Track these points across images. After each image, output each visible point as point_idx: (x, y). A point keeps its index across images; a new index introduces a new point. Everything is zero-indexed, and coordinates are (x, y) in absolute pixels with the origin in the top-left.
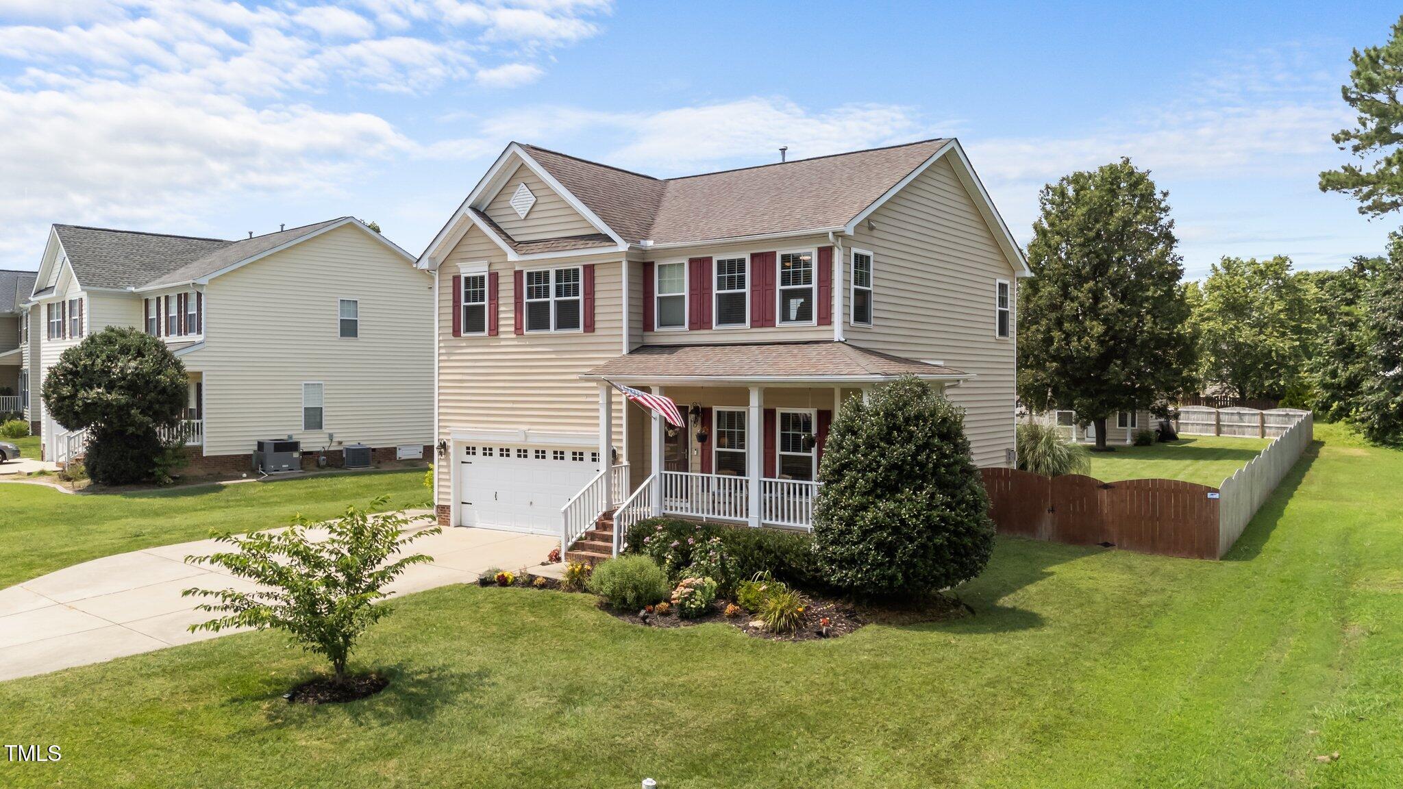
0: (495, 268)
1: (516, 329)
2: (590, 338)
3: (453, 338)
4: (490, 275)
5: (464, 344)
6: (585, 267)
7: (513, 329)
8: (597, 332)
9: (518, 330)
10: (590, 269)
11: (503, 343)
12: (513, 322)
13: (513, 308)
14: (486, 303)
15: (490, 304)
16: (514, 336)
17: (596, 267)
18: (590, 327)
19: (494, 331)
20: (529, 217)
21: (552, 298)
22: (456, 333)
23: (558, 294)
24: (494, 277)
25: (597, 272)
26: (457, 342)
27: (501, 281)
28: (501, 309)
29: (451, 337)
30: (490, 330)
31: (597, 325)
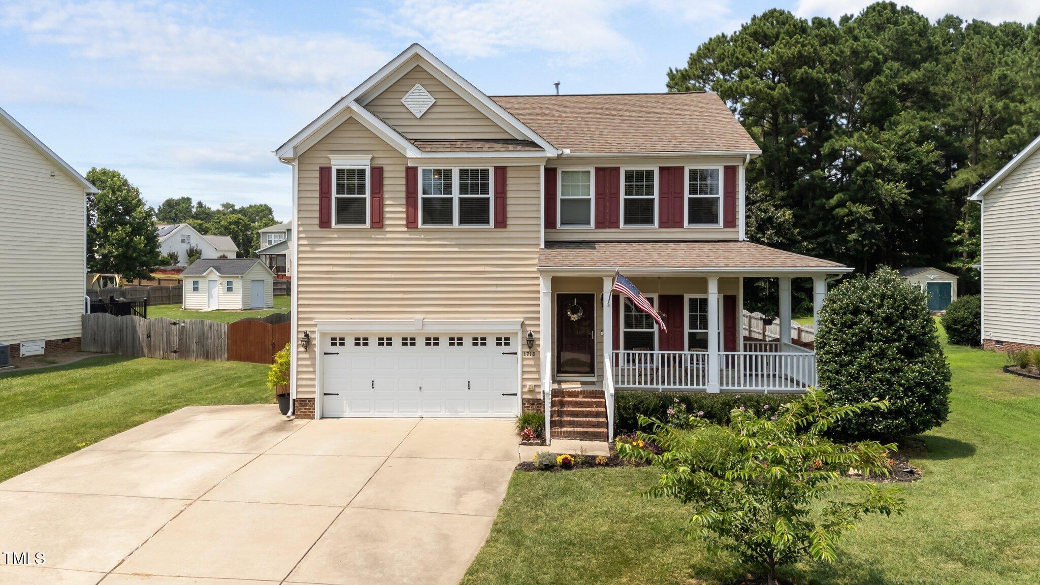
0: (379, 163)
1: (408, 222)
2: (501, 233)
3: (319, 229)
4: (373, 169)
5: (336, 236)
6: (496, 168)
7: (404, 222)
8: (509, 228)
9: (411, 223)
10: (501, 172)
11: (388, 236)
12: (404, 216)
13: (404, 202)
14: (368, 195)
15: (372, 197)
16: (406, 229)
17: (508, 169)
18: (501, 223)
19: (378, 223)
20: (425, 117)
21: (456, 195)
22: (324, 223)
23: (463, 189)
24: (378, 173)
25: (509, 174)
26: (325, 233)
27: (386, 175)
28: (387, 202)
29: (317, 228)
30: (372, 222)
31: (509, 222)
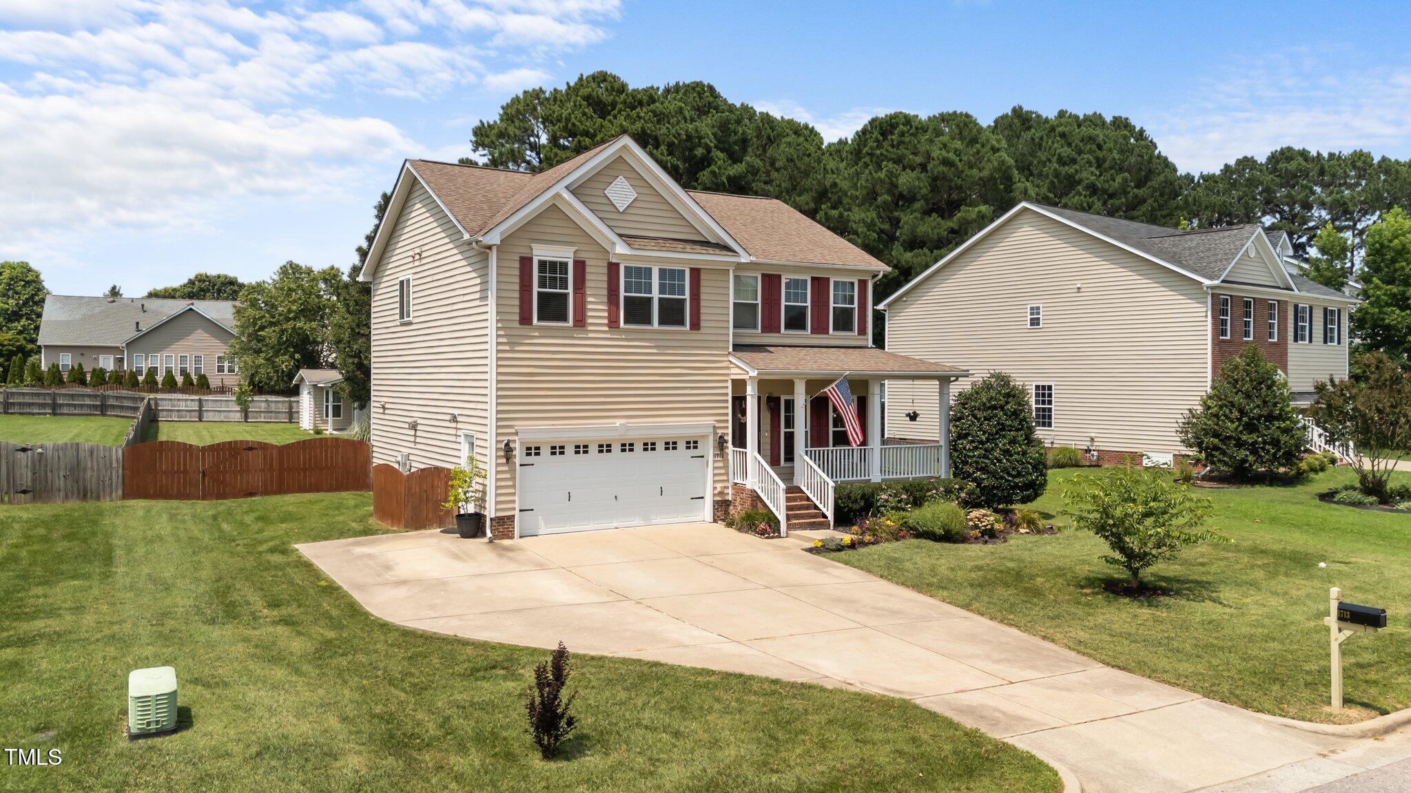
0: (583, 256)
1: (610, 322)
2: (696, 336)
3: (519, 326)
4: (576, 263)
5: (537, 334)
6: (692, 270)
7: (606, 321)
8: (702, 330)
9: (613, 323)
10: (696, 273)
11: (590, 335)
12: (606, 314)
13: (606, 300)
14: (570, 290)
15: (575, 293)
16: (606, 329)
17: (702, 272)
18: (696, 325)
19: (580, 322)
20: (628, 211)
21: (655, 294)
22: (525, 319)
23: (662, 291)
24: (580, 266)
25: (703, 276)
26: (525, 330)
27: (588, 269)
28: (590, 299)
29: (517, 325)
30: (575, 320)
31: (703, 324)
